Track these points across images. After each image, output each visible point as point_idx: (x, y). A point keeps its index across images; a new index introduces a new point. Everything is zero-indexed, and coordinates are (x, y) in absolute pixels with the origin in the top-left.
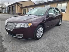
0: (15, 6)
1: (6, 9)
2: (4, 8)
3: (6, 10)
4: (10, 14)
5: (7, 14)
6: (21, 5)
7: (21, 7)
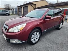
0: (28, 6)
1: (15, 9)
2: (12, 9)
3: (15, 11)
4: (19, 15)
5: (15, 15)
6: (35, 5)
7: (34, 8)
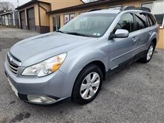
1: (13, 15)
2: (7, 14)
4: (22, 28)
6: (49, 5)
7: (48, 11)
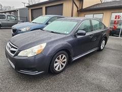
1: (19, 12)
3: (19, 16)
